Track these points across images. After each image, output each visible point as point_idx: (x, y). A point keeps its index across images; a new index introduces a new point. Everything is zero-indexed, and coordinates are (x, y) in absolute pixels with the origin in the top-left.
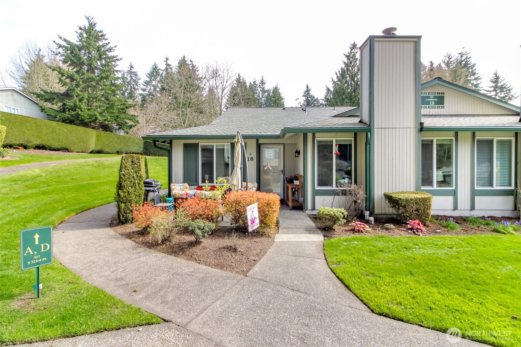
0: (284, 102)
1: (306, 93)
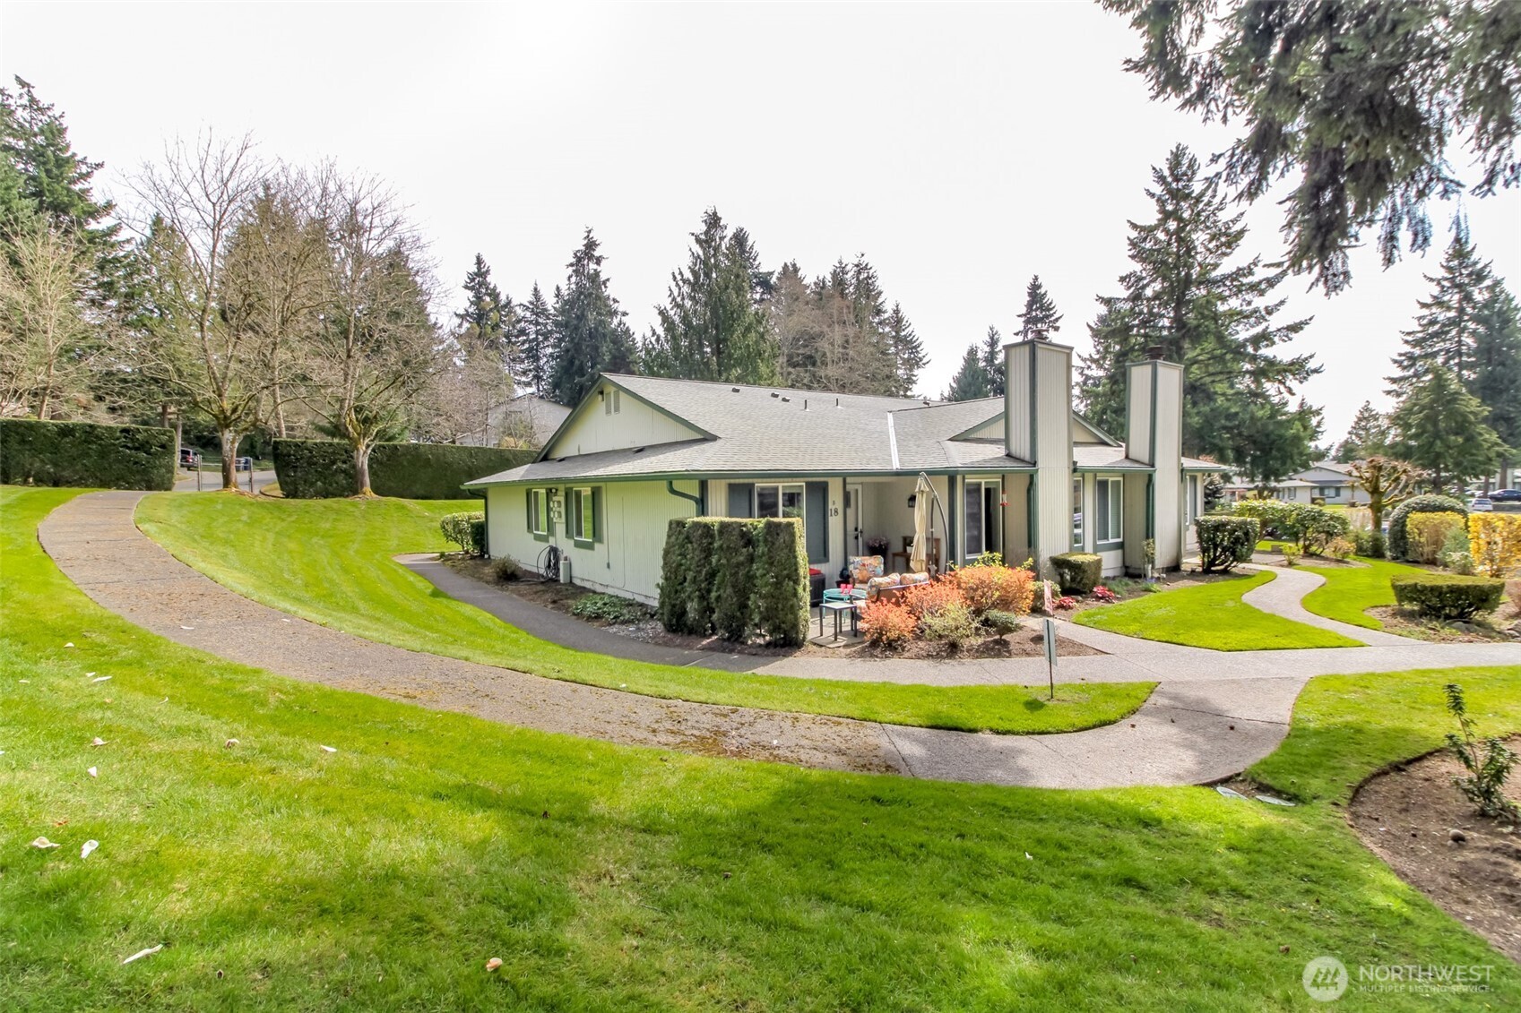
0: (426, 302)
1: (476, 281)
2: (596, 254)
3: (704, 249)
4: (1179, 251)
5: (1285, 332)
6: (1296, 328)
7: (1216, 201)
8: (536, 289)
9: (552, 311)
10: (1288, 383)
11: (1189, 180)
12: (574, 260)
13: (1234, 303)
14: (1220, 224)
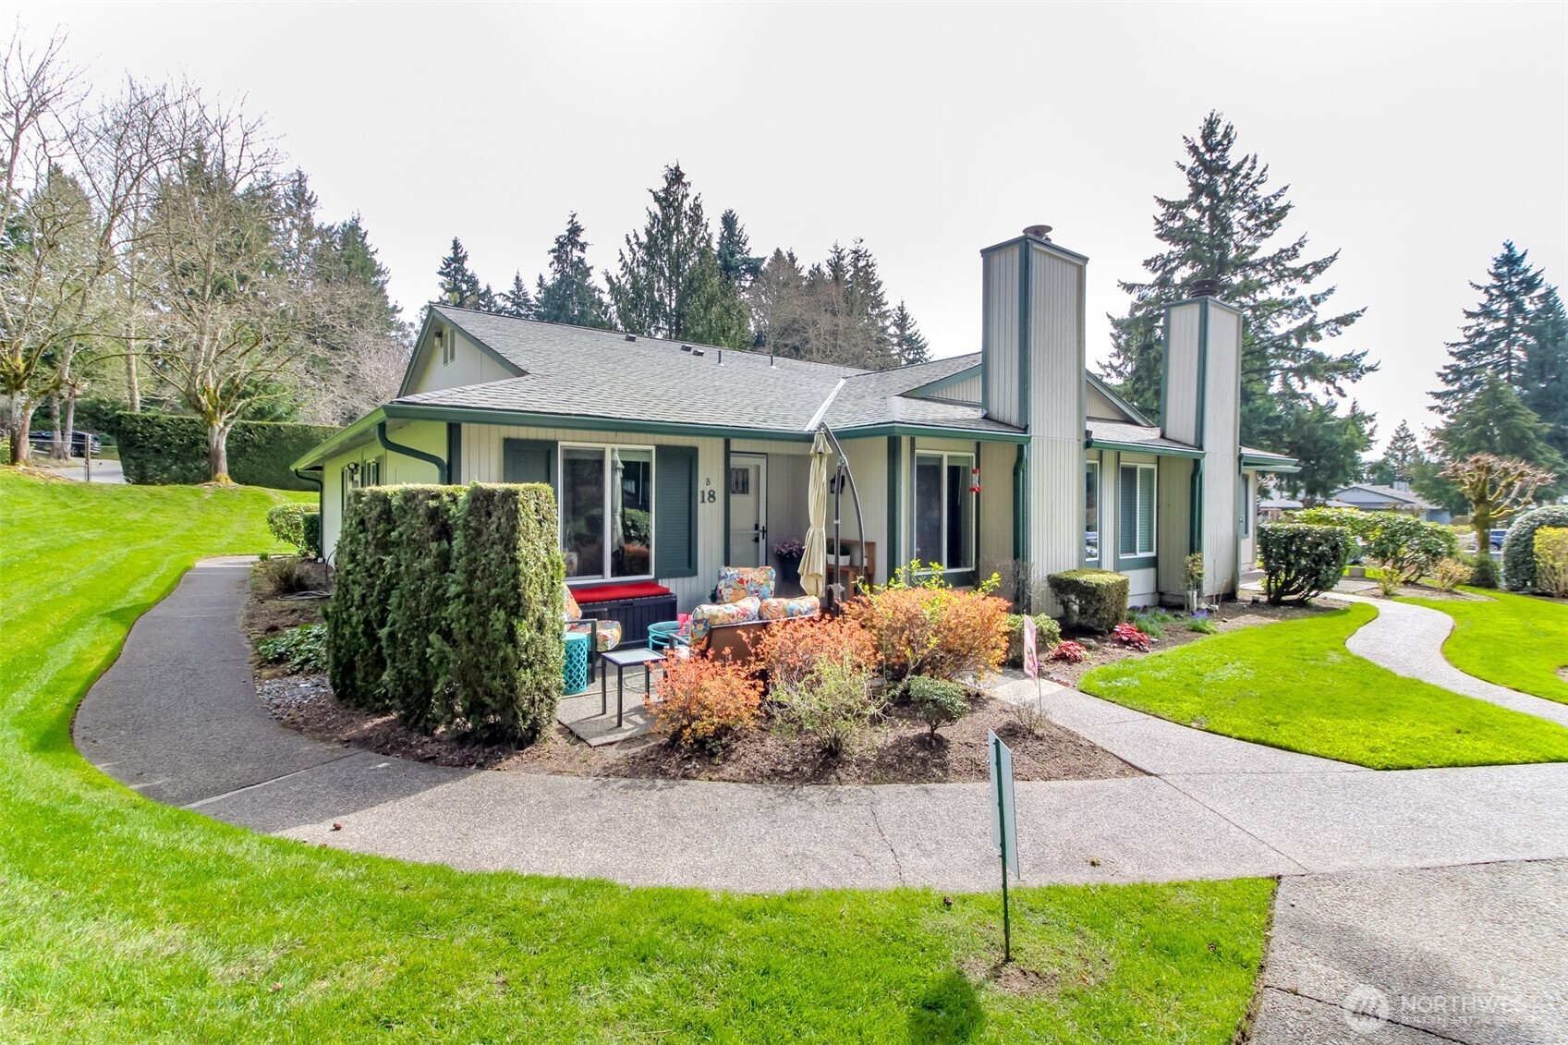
0: (384, 282)
1: (452, 267)
2: (581, 240)
3: (663, 208)
4: (1212, 231)
5: (1333, 325)
6: (1346, 320)
7: (1255, 174)
8: (517, 278)
9: (534, 302)
10: (1337, 384)
11: (1225, 150)
12: (556, 246)
13: (1275, 292)
14: (1260, 200)
